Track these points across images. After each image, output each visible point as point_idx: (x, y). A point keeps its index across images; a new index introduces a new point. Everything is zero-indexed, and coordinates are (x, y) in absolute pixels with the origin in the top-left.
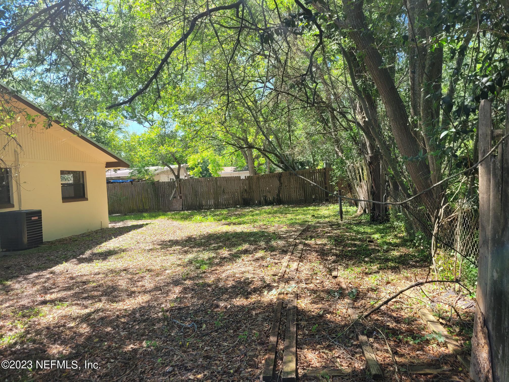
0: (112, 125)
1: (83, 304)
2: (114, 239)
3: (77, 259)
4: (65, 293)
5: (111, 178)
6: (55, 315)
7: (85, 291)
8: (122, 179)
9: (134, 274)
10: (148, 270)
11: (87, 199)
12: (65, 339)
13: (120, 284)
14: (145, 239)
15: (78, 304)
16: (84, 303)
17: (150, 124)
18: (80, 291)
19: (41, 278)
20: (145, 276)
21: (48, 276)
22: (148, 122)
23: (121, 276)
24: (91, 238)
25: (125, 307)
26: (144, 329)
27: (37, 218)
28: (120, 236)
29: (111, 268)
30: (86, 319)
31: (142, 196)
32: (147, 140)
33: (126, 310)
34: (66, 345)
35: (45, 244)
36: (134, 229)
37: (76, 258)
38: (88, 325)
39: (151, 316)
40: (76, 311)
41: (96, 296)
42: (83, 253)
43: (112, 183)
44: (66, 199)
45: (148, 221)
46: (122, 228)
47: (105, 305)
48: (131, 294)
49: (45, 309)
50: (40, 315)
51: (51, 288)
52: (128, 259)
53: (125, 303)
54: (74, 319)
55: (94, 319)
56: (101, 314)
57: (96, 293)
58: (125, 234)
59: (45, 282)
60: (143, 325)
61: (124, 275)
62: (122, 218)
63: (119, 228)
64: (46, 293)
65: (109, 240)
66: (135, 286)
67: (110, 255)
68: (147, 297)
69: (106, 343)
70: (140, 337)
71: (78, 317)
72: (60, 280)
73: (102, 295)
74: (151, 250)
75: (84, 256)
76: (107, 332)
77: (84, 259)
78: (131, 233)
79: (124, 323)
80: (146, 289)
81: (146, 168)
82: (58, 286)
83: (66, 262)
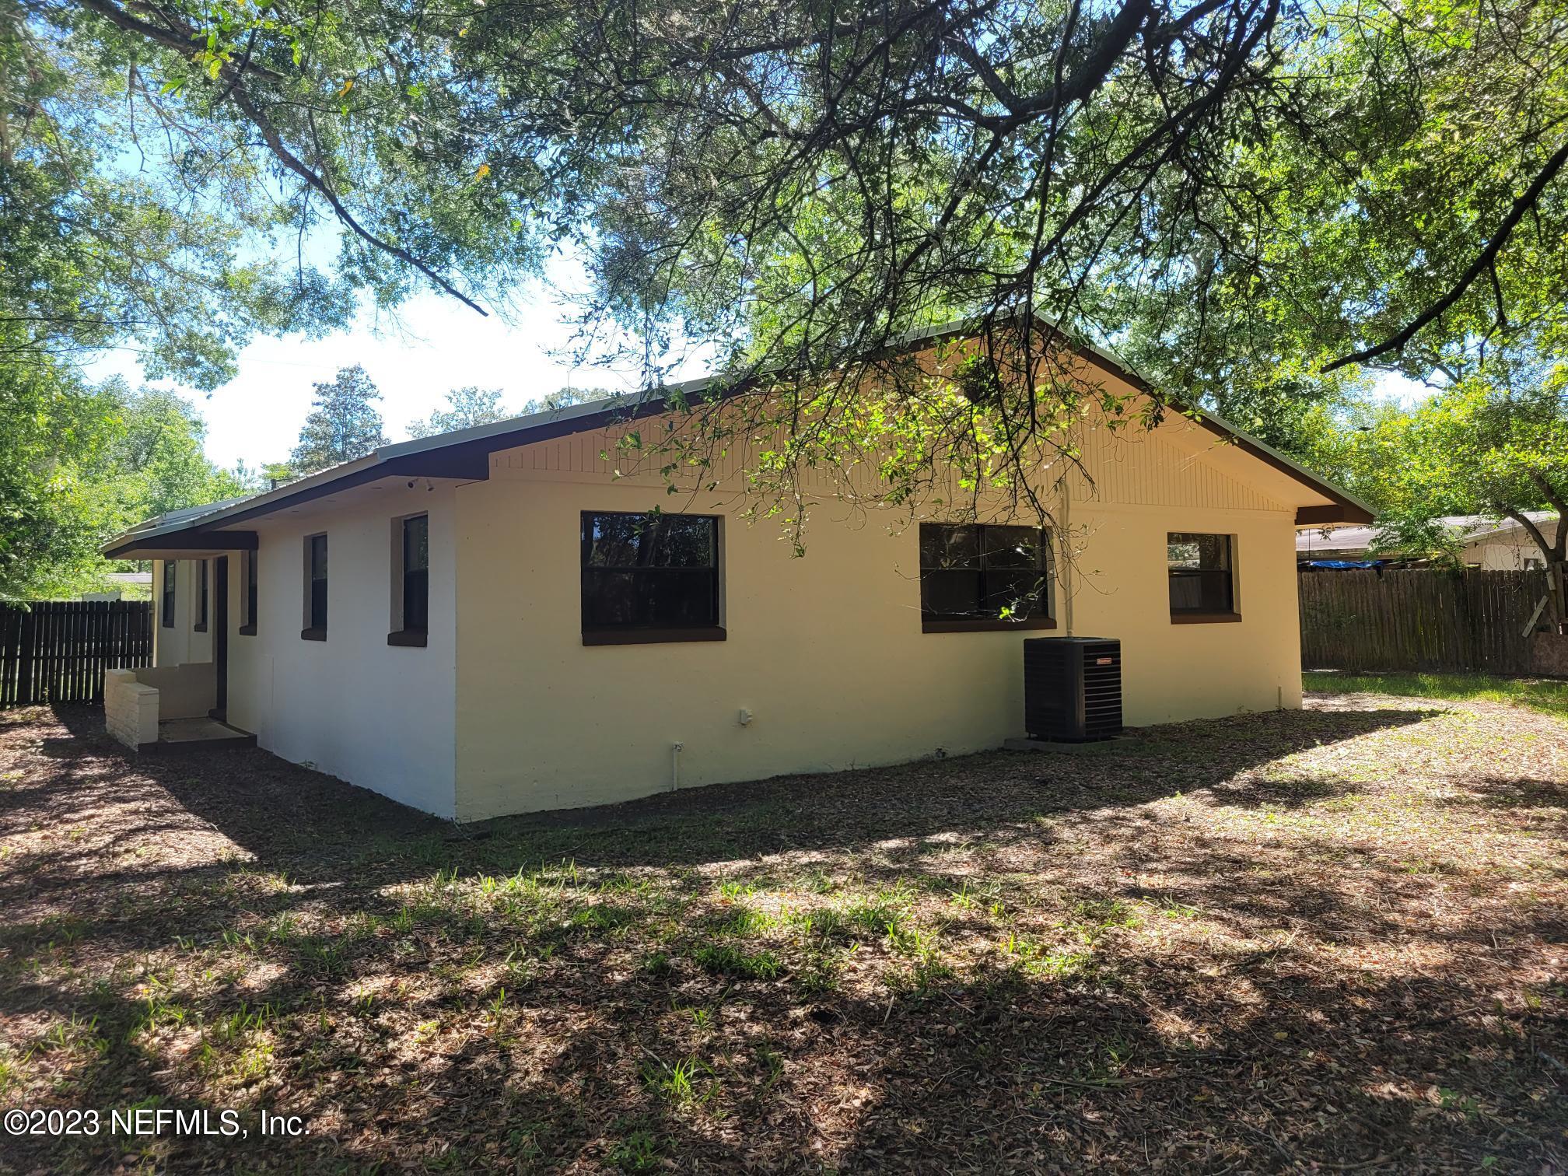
0: (1317, 388)
1: (1238, 923)
2: (1321, 749)
3: (1213, 790)
4: (1186, 879)
5: (1310, 555)
6: (1166, 933)
7: (1239, 887)
8: (1346, 558)
9: (1389, 869)
10: (1442, 867)
11: (1238, 618)
12: (1194, 1004)
13: (1344, 890)
14: (1427, 763)
15: (1222, 919)
16: (1240, 920)
17: (1451, 376)
18: (1227, 885)
19: (1122, 826)
20: (1432, 886)
21: (1139, 823)
22: (1444, 369)
23: (1347, 867)
24: (1249, 736)
25: (1365, 966)
26: (1433, 1049)
27: (1108, 661)
28: (1341, 740)
29: (1313, 834)
30: (1250, 966)
31: (1414, 615)
32: (1439, 431)
33: (1368, 973)
34: (1199, 1022)
35: (1126, 734)
36: (1388, 726)
37: (1209, 787)
38: (1256, 985)
39: (1455, 1018)
40: (1216, 935)
41: (1272, 910)
42: (1228, 776)
43: (1313, 569)
44: (1181, 613)
45: (1439, 704)
46: (1345, 714)
47: (1303, 941)
48: (1384, 931)
49: (1140, 910)
50: (1129, 923)
51: (1150, 860)
52: (1370, 818)
53: (1364, 952)
54: (1215, 957)
55: (1269, 973)
56: (1290, 964)
57: (1272, 901)
58: (1358, 738)
59: (1133, 838)
60: (1427, 1037)
61: (1357, 865)
62: (1346, 683)
63: (1337, 714)
64: (1137, 870)
65: (1307, 747)
66: (1397, 907)
67: (1309, 796)
68: (1438, 954)
69: (1311, 1054)
70: (1418, 1069)
71: (1224, 956)
72: (1170, 840)
73: (1290, 912)
74: (1450, 802)
75: (1231, 786)
76: (1312, 1024)
77: (1233, 793)
78: (1377, 735)
79: (1363, 1011)
80: (1433, 926)
81: (1432, 523)
82: (1166, 857)
83: (1183, 793)
